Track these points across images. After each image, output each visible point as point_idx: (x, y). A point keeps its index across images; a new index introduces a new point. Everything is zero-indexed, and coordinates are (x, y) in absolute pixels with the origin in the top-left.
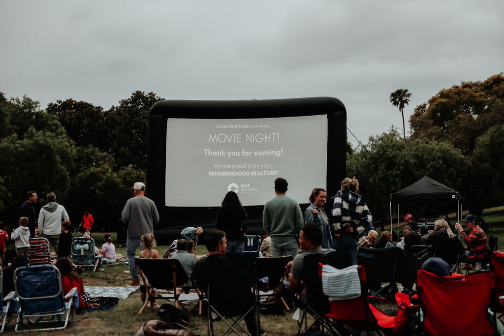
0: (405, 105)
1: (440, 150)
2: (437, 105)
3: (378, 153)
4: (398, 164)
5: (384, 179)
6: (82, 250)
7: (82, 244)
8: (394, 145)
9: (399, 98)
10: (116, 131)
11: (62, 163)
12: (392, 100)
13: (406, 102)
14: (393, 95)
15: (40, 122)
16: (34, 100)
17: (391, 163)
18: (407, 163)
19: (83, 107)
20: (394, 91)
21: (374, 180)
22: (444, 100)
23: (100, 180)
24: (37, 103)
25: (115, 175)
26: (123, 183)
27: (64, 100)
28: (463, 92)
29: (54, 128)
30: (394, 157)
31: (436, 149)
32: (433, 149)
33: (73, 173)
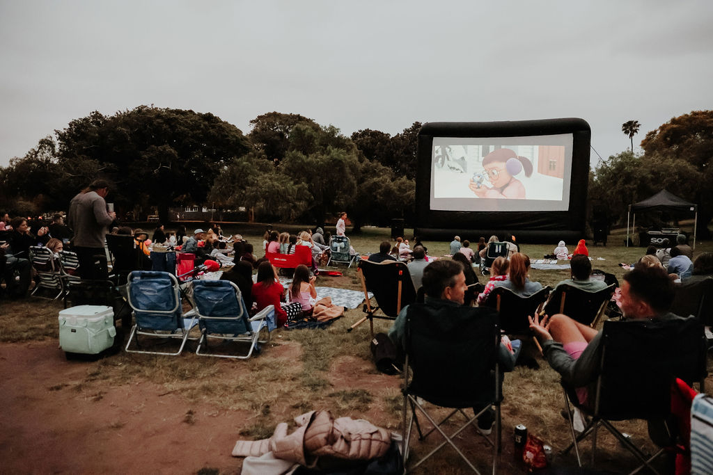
0: (635, 134)
1: (677, 166)
2: (669, 131)
3: (617, 169)
4: (636, 178)
5: (622, 192)
6: (339, 248)
7: (339, 242)
8: (633, 162)
9: (630, 128)
10: (399, 152)
11: (351, 174)
12: (623, 130)
13: (636, 131)
14: (624, 125)
15: (340, 143)
16: (337, 127)
17: (629, 178)
18: (643, 179)
19: (376, 134)
20: (626, 122)
21: (612, 193)
22: (675, 126)
23: (381, 188)
24: (338, 129)
25: (392, 184)
26: (398, 190)
27: (363, 129)
28: (694, 119)
29: (350, 148)
30: (632, 172)
31: (673, 165)
32: (669, 167)
33: (361, 181)
